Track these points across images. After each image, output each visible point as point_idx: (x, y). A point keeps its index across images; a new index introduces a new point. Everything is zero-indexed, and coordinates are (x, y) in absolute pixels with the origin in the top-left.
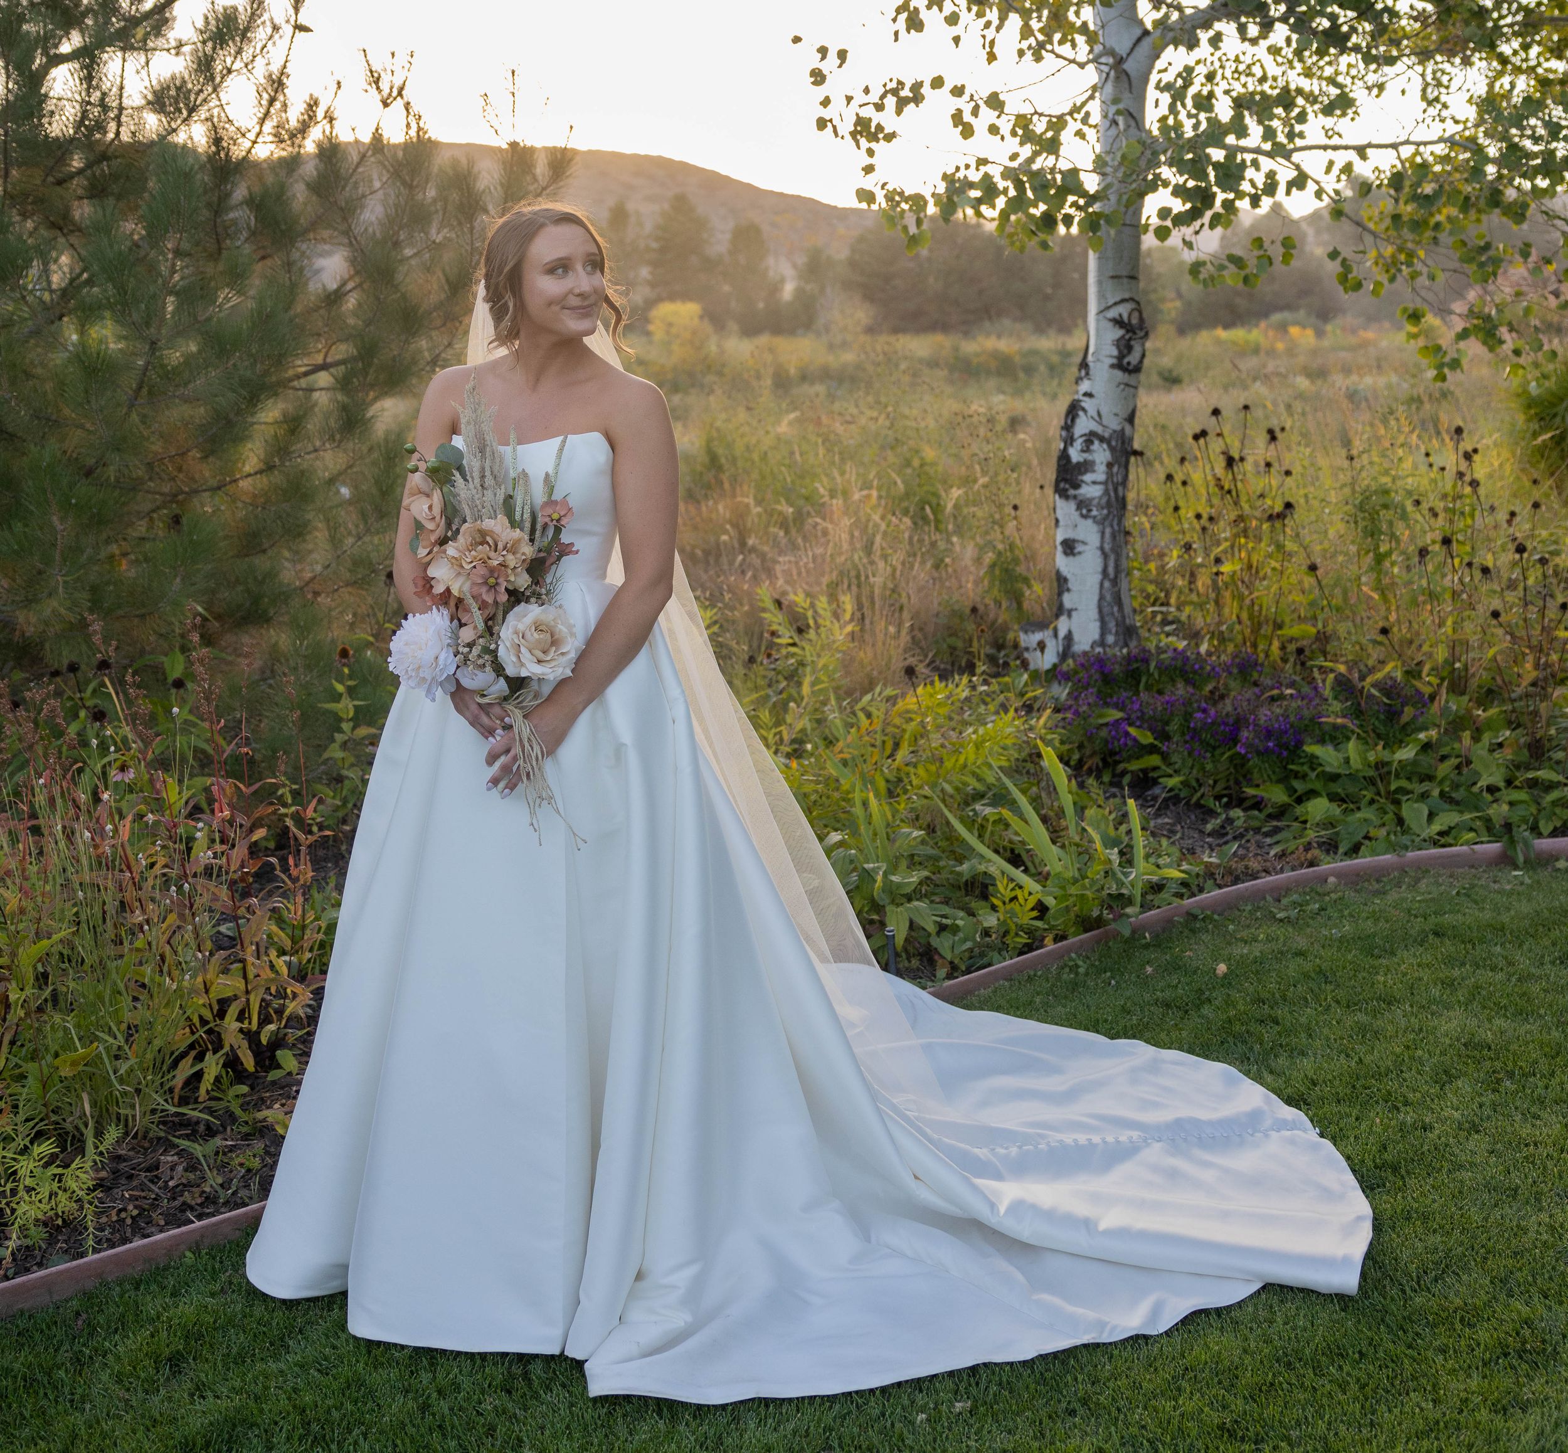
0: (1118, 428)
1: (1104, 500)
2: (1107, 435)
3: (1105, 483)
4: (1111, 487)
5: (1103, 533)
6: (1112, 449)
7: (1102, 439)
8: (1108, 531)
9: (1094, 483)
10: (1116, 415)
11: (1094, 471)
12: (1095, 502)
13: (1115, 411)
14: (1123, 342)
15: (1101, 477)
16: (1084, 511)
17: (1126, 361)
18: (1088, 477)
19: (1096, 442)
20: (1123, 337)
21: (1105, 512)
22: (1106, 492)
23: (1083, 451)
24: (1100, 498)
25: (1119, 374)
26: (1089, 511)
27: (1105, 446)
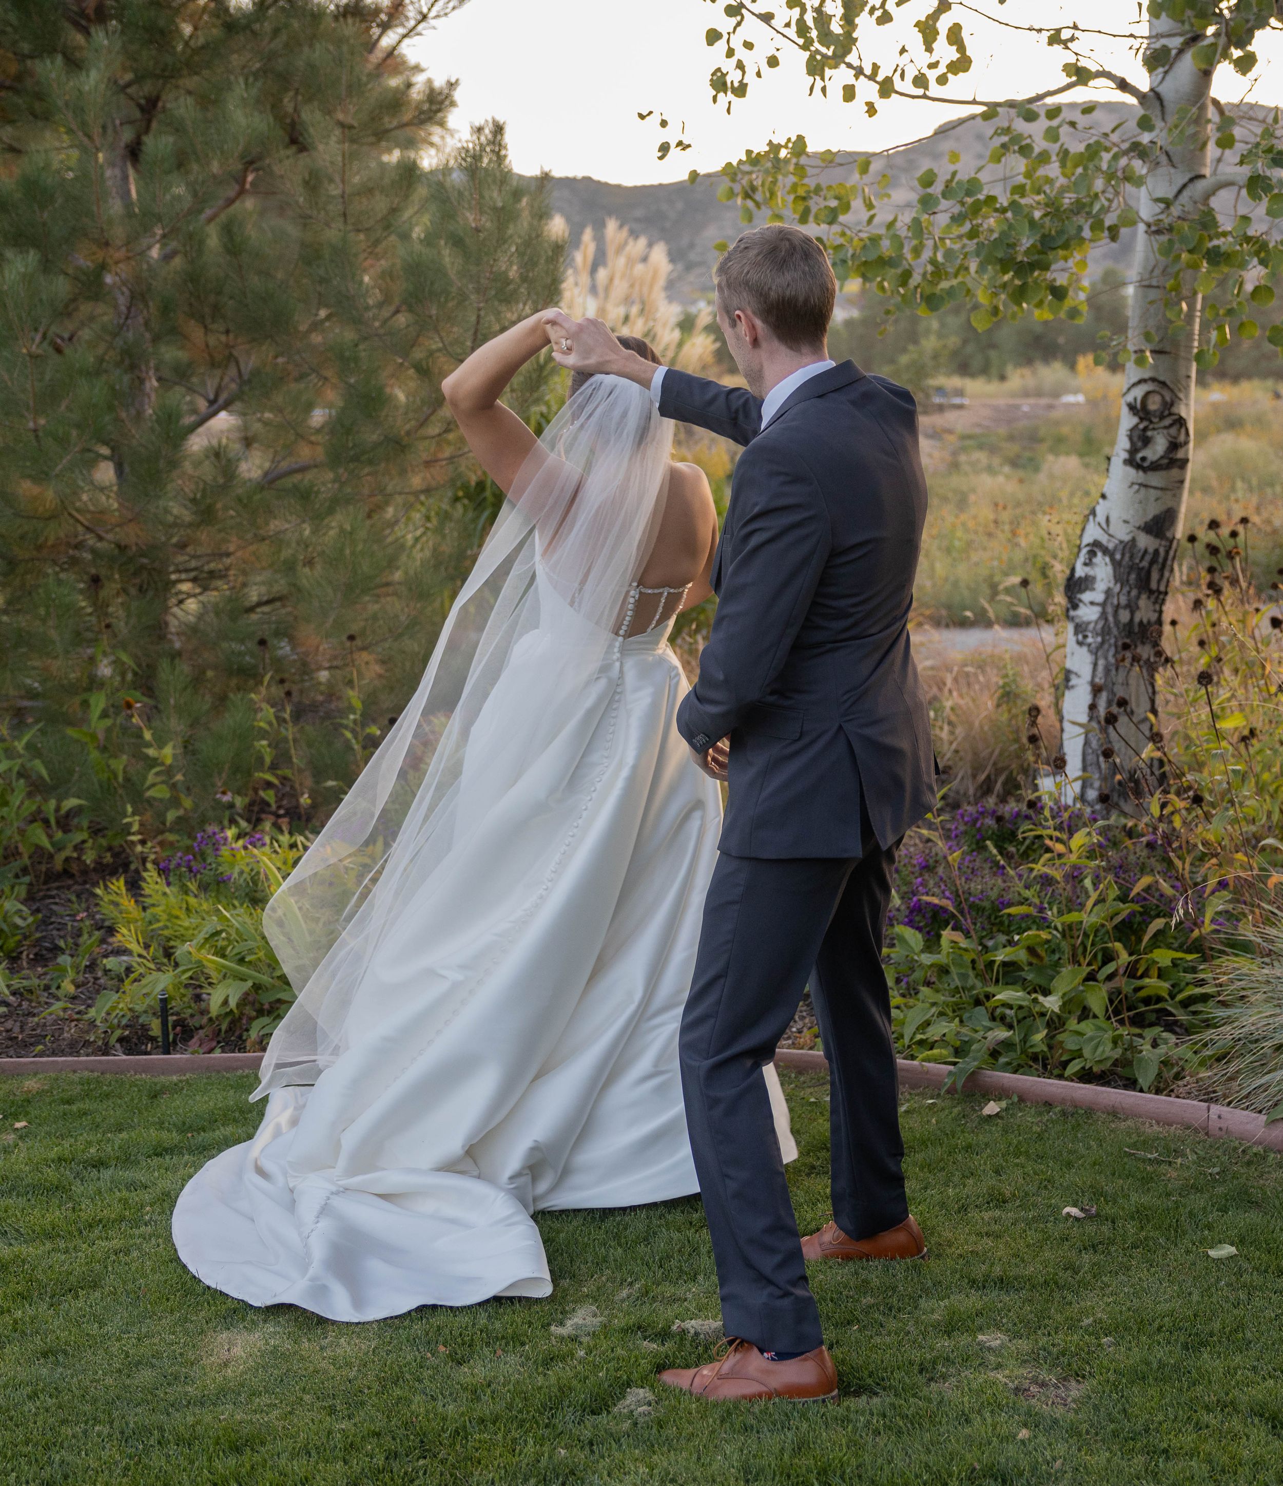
0: (1127, 538)
1: (1100, 626)
2: (1111, 546)
3: (1103, 605)
4: (1110, 610)
5: (1095, 665)
6: (1116, 564)
7: (1105, 551)
8: (1101, 663)
9: (1092, 603)
10: (1126, 522)
11: (1093, 589)
12: (1091, 626)
13: (1125, 517)
14: (1136, 434)
15: (1099, 597)
16: (1080, 637)
17: (1140, 455)
18: (1087, 597)
19: (1099, 554)
20: (1136, 426)
21: (1099, 639)
22: (1104, 615)
23: (1085, 564)
24: (1096, 622)
25: (1131, 471)
26: (1085, 637)
27: (1107, 559)
